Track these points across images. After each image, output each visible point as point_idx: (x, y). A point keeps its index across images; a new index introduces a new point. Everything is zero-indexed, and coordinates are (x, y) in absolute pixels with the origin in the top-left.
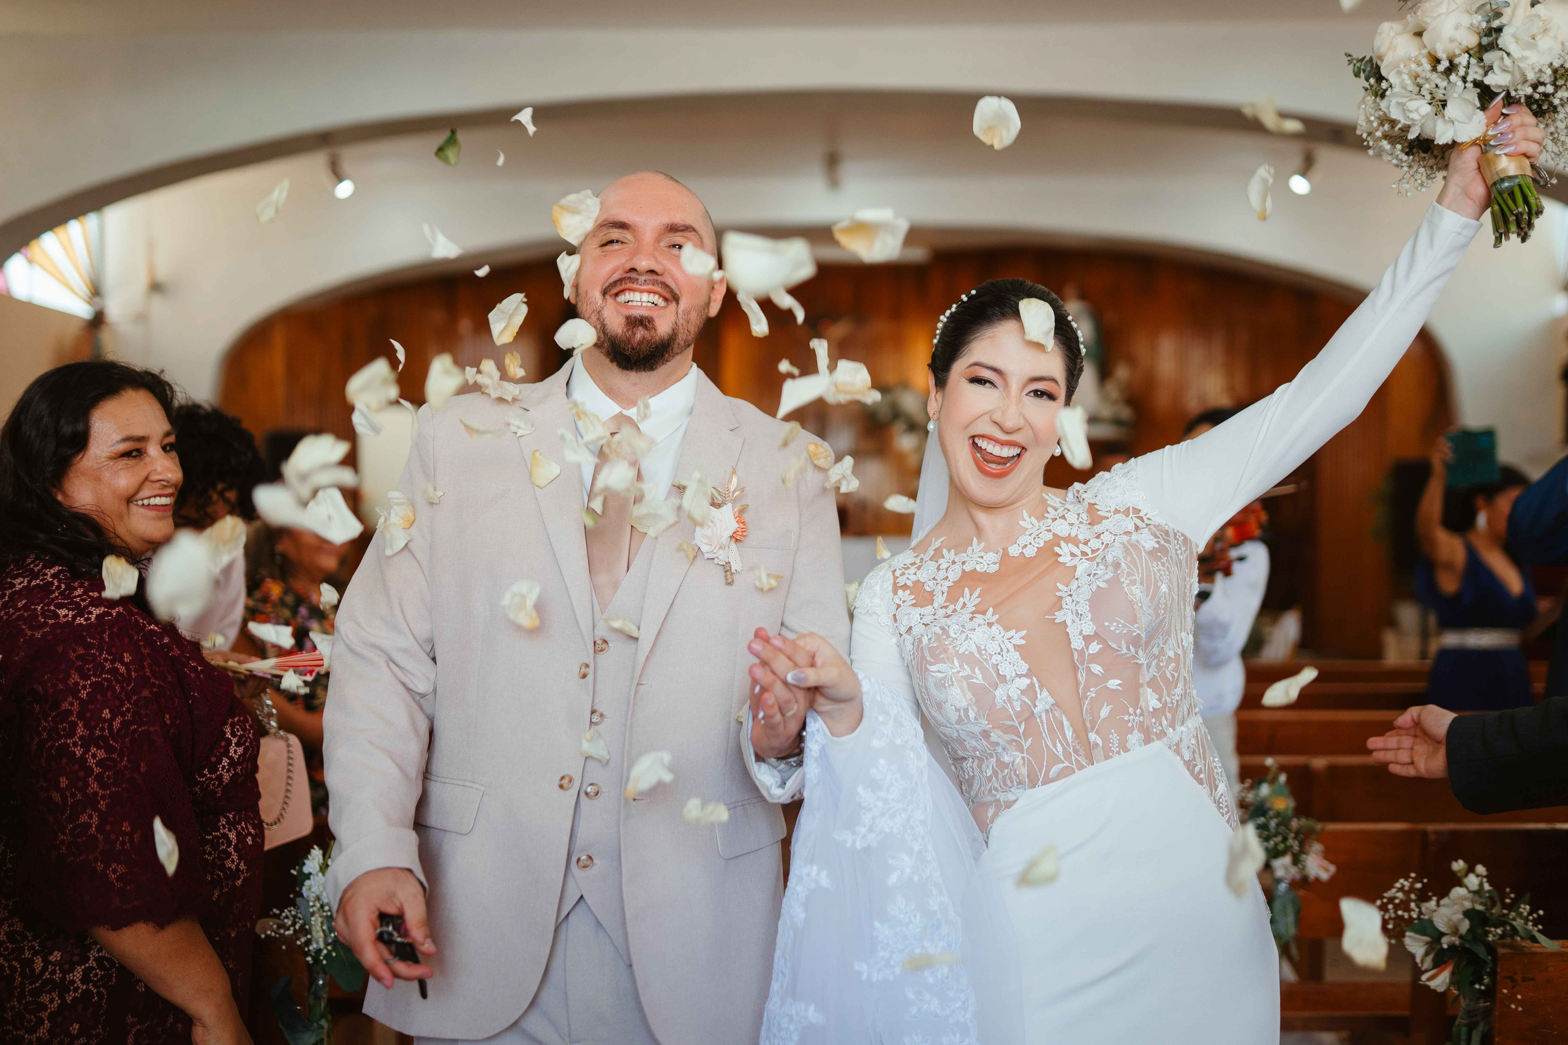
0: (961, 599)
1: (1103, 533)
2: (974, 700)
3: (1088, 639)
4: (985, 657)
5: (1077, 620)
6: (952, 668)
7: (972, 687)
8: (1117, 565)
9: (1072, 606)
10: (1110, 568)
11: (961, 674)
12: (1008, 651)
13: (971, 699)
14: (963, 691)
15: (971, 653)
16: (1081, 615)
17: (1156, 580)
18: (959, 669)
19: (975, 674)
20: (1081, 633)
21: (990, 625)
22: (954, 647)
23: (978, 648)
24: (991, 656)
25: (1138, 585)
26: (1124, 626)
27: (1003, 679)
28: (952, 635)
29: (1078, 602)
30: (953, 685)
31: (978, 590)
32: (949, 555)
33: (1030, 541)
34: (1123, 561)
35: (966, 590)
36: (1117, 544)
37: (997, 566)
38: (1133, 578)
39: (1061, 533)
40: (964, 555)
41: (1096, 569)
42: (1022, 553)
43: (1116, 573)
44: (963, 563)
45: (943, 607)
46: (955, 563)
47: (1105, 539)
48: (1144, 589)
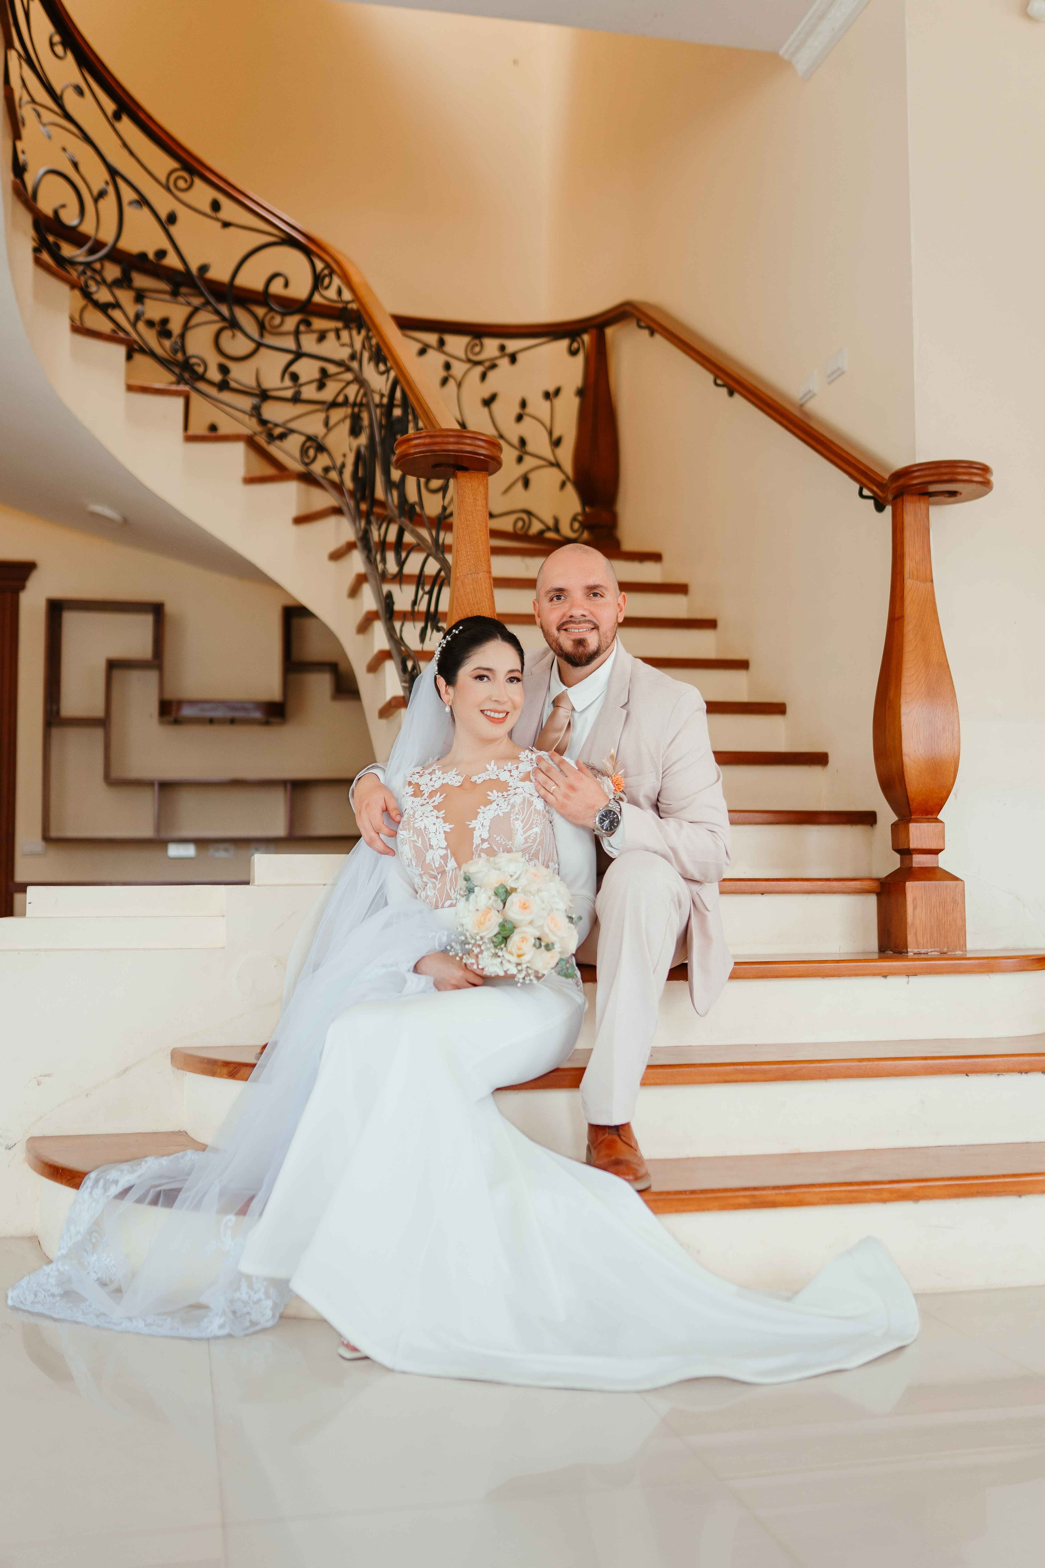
0: (434, 798)
1: (519, 787)
2: (415, 855)
3: (483, 841)
4: (426, 832)
5: (481, 828)
6: (408, 834)
7: (415, 847)
8: (513, 806)
9: (482, 820)
10: (509, 807)
11: (412, 839)
12: (440, 833)
13: (414, 854)
14: (410, 849)
15: (421, 828)
16: (486, 826)
17: (532, 823)
18: (411, 836)
19: (418, 840)
20: (480, 836)
21: (437, 817)
22: (414, 823)
23: (425, 827)
24: (430, 833)
25: (519, 822)
26: (504, 840)
27: (431, 847)
28: (416, 816)
29: (485, 819)
30: (406, 844)
31: (444, 795)
32: (438, 773)
33: (484, 776)
34: (518, 806)
35: (439, 794)
36: (521, 796)
37: (460, 784)
38: (518, 816)
39: (502, 779)
40: (446, 774)
41: (503, 803)
42: (476, 781)
43: (510, 810)
44: (444, 779)
45: (425, 799)
46: (439, 778)
47: (517, 791)
48: (522, 825)
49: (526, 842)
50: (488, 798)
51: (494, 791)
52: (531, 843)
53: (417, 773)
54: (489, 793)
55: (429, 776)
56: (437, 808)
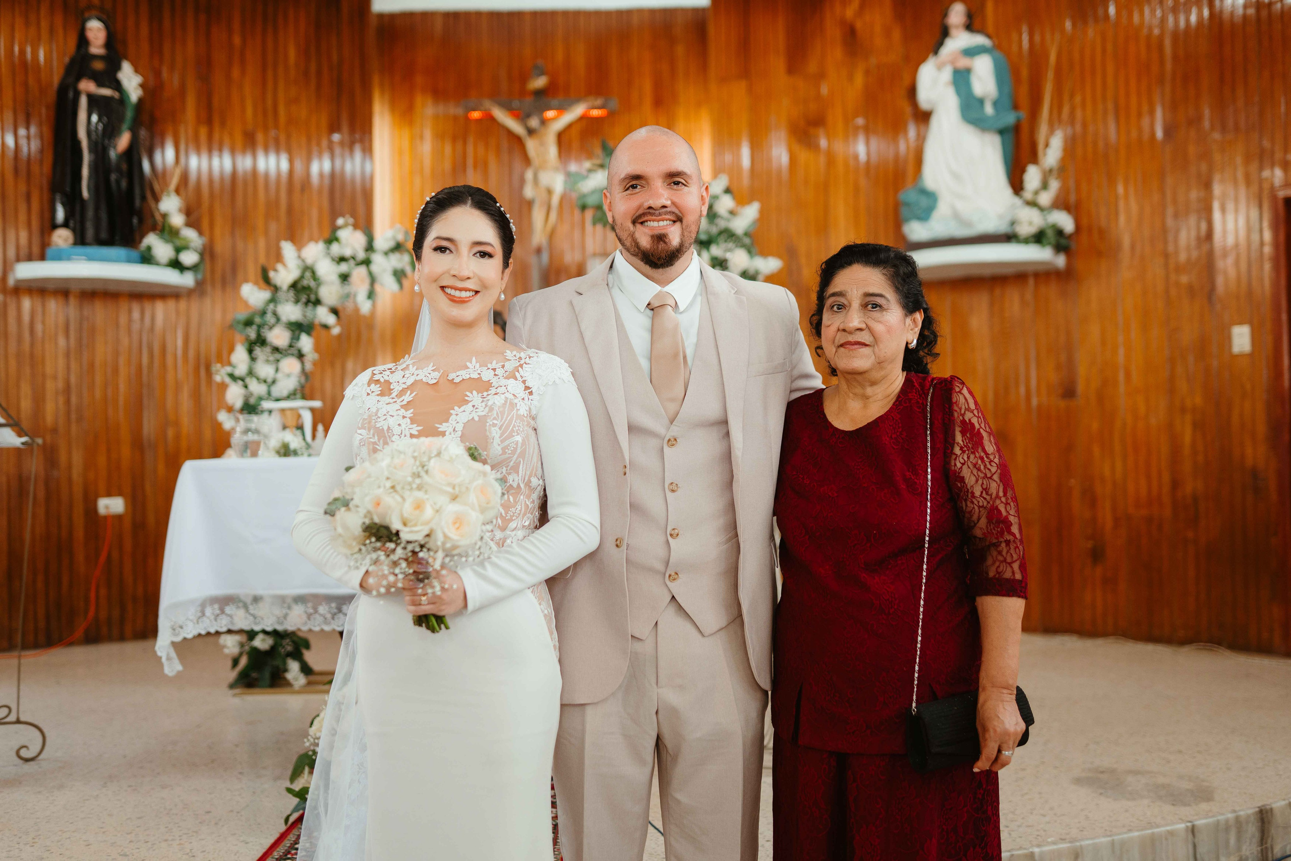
0: (404, 397)
1: (501, 386)
4: (390, 434)
6: (368, 434)
7: (377, 451)
8: (492, 409)
9: (454, 423)
10: (487, 409)
11: (372, 440)
12: (405, 436)
15: (383, 429)
16: (456, 431)
17: (512, 429)
18: (371, 436)
19: (379, 443)
21: (404, 417)
22: (376, 423)
23: (389, 428)
24: (393, 435)
25: (497, 428)
28: (379, 415)
29: (458, 422)
30: (365, 446)
31: (415, 393)
32: (412, 369)
33: (464, 374)
34: (497, 409)
35: (409, 392)
36: (503, 397)
37: (435, 381)
38: (495, 422)
39: (485, 379)
40: (421, 370)
41: (480, 405)
42: (453, 379)
43: (488, 413)
44: (417, 375)
45: (393, 398)
46: (413, 374)
47: (500, 390)
48: (499, 432)
49: (504, 453)
50: (466, 398)
51: (475, 392)
52: (509, 454)
53: (388, 369)
54: (468, 393)
55: (402, 372)
56: (406, 407)
